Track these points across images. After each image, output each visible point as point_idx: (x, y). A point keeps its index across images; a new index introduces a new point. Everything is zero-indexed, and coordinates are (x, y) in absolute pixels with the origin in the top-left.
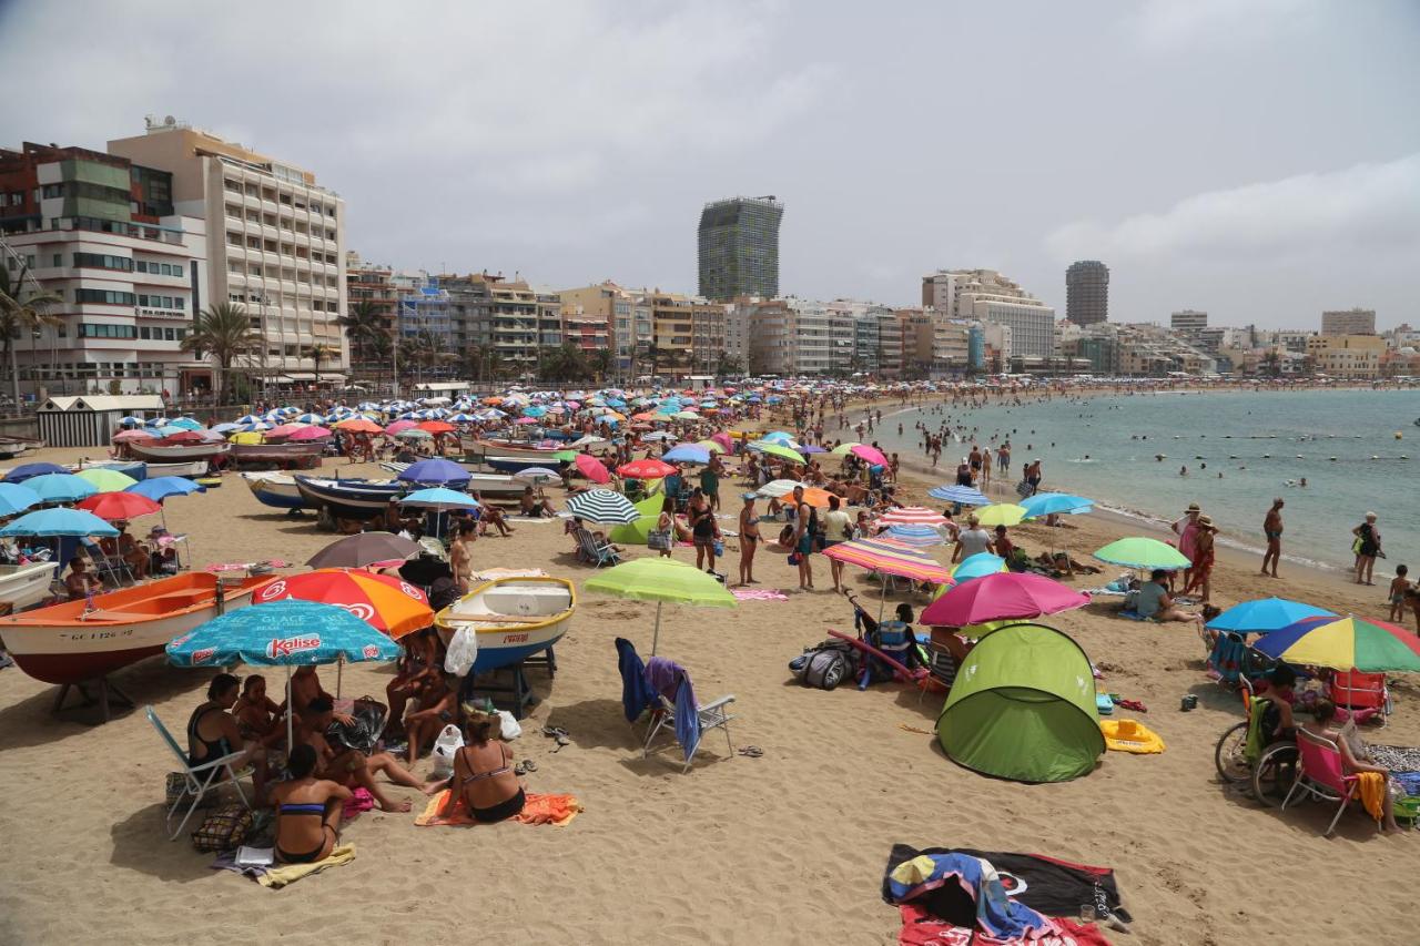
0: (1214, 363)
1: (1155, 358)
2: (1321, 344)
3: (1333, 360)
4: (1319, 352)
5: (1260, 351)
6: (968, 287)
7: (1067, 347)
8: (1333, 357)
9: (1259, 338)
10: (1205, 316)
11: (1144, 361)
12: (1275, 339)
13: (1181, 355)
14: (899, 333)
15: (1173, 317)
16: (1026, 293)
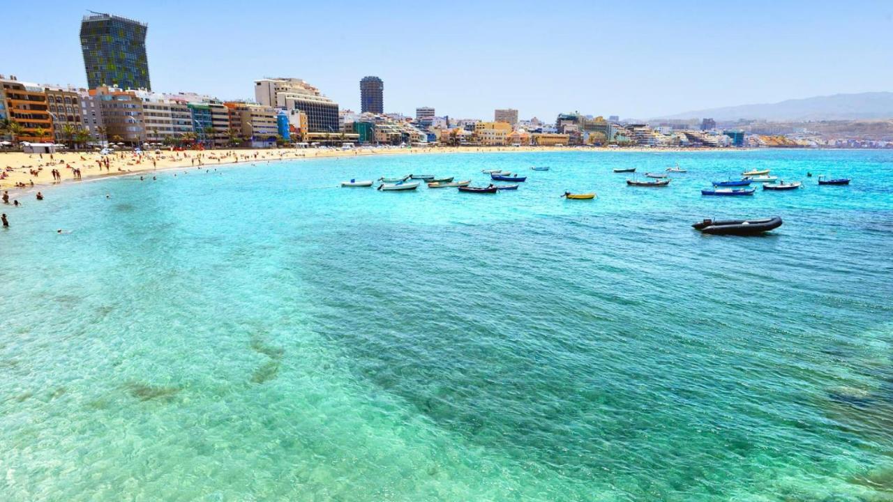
0: (426, 136)
1: (393, 133)
2: (482, 127)
3: (485, 135)
4: (480, 131)
5: (451, 130)
6: (283, 89)
7: (347, 127)
8: (486, 133)
9: (450, 123)
10: (434, 110)
11: (388, 135)
12: (459, 123)
13: (408, 132)
14: (227, 117)
15: (418, 110)
16: (321, 94)
